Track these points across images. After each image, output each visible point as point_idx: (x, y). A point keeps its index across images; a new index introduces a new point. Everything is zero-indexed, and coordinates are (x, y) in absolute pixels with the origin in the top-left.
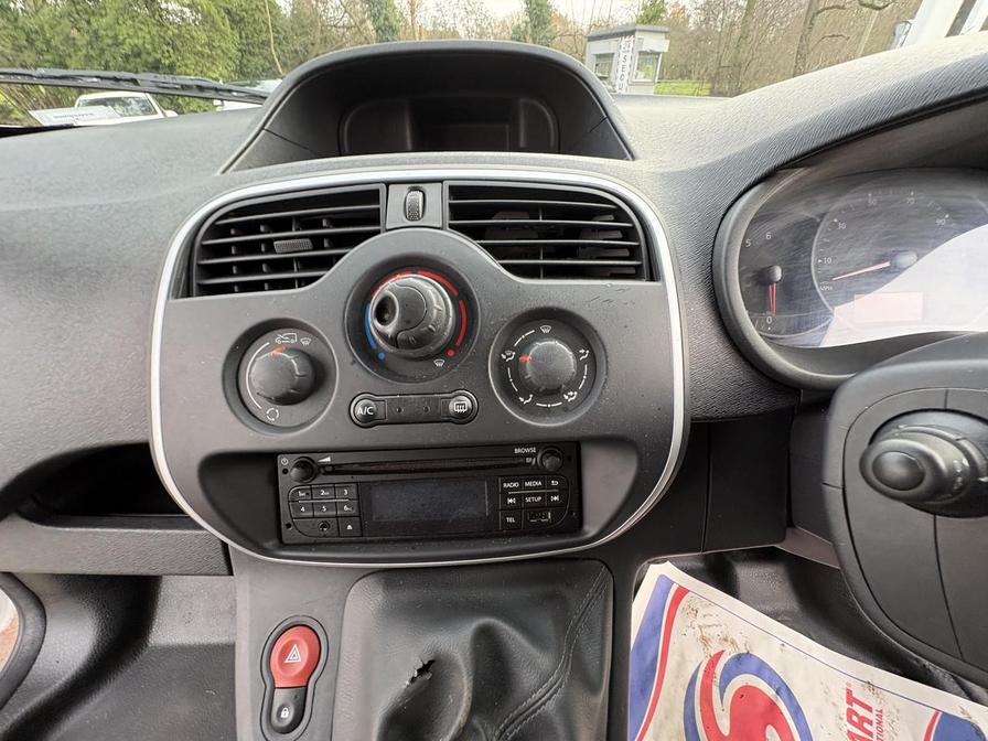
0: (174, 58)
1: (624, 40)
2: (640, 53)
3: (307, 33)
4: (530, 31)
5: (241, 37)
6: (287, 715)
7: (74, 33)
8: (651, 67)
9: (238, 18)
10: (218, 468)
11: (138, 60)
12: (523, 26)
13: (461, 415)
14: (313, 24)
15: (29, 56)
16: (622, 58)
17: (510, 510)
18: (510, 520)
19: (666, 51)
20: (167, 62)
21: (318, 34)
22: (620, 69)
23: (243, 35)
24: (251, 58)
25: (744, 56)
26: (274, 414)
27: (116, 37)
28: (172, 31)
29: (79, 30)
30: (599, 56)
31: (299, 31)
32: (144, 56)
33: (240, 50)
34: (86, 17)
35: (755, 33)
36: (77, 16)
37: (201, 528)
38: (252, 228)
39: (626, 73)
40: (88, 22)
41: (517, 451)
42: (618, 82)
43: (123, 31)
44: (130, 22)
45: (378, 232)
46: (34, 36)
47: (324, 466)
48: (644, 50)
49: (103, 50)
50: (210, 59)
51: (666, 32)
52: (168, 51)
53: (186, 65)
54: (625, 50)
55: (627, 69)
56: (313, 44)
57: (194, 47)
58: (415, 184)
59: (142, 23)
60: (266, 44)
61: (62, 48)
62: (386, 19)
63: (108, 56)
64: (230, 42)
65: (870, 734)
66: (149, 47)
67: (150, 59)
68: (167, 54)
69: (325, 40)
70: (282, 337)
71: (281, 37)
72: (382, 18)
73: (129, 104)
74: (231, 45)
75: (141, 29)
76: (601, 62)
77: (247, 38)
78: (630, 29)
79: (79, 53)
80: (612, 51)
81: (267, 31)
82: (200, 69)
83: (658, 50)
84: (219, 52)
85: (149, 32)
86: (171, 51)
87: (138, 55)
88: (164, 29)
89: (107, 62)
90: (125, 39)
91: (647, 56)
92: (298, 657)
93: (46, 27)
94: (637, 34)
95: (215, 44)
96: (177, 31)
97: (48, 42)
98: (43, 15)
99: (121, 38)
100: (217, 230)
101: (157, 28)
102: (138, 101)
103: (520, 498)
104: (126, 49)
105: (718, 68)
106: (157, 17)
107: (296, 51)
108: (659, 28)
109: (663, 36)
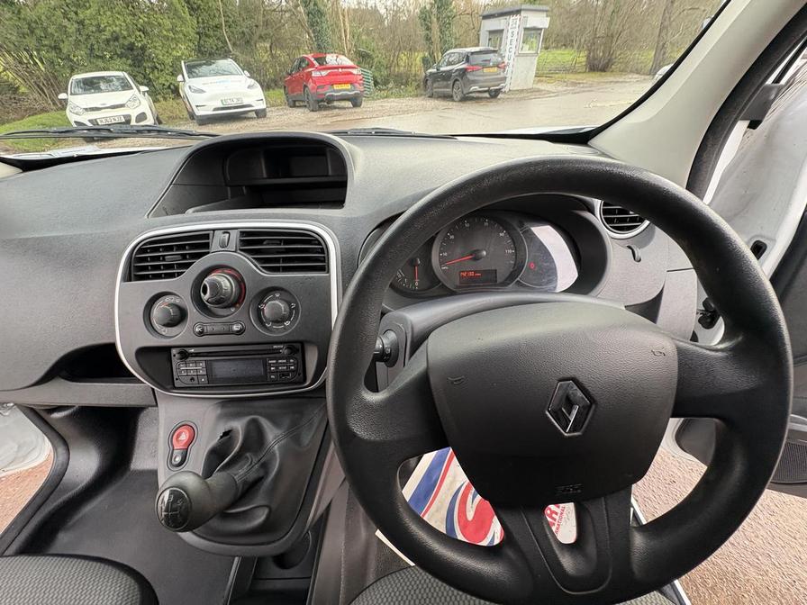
0: (145, 41)
1: (512, 19)
2: (526, 29)
3: (252, 17)
4: (435, 11)
5: (198, 22)
6: (178, 459)
7: (65, 22)
8: (534, 40)
9: (195, 6)
10: (143, 353)
11: (116, 43)
12: (428, 7)
13: (238, 331)
14: (257, 9)
15: (30, 42)
16: (510, 34)
17: (273, 372)
18: (273, 377)
19: (547, 27)
20: (140, 45)
21: (261, 18)
22: (509, 43)
23: (200, 20)
24: (207, 39)
25: (615, 28)
26: (165, 331)
27: (99, 26)
28: (143, 19)
29: (69, 20)
30: (491, 32)
31: (244, 15)
32: (121, 40)
33: (198, 33)
34: (74, 9)
35: (626, 7)
36: (67, 9)
37: (143, 383)
38: (156, 249)
39: (513, 46)
40: (76, 13)
41: (275, 347)
42: (507, 54)
43: (104, 21)
44: (109, 13)
45: (208, 253)
46: (34, 25)
47: (192, 353)
48: (528, 26)
49: (88, 36)
50: (174, 41)
51: (547, 11)
52: (140, 36)
53: (155, 47)
54: (512, 26)
55: (514, 43)
56: (257, 26)
57: (161, 31)
58: (226, 230)
59: (119, 14)
60: (218, 27)
61: (56, 34)
62: (315, 4)
63: (92, 40)
64: (190, 25)
65: (555, 520)
66: (125, 33)
67: (126, 43)
68: (139, 39)
69: (267, 23)
70: (168, 299)
71: (231, 20)
72: (312, 4)
73: (111, 81)
74: (190, 29)
75: (118, 19)
76: (491, 37)
77: (203, 23)
78: (517, 8)
79: (70, 39)
80: (502, 28)
81: (220, 16)
82: (166, 50)
83: (540, 27)
84: (181, 35)
85: (125, 21)
86: (143, 36)
87: (116, 39)
88: (137, 18)
89: (92, 45)
90: (105, 27)
91: (531, 31)
92: (184, 437)
93: (43, 18)
94: (522, 13)
95: (178, 29)
96: (146, 19)
97: (45, 30)
98: (41, 9)
99: (102, 26)
100: (142, 250)
101: (131, 17)
102: (118, 78)
103: (277, 368)
104: (107, 35)
105: (593, 39)
106: (130, 8)
107: (243, 32)
108: (541, 7)
109: (545, 14)
